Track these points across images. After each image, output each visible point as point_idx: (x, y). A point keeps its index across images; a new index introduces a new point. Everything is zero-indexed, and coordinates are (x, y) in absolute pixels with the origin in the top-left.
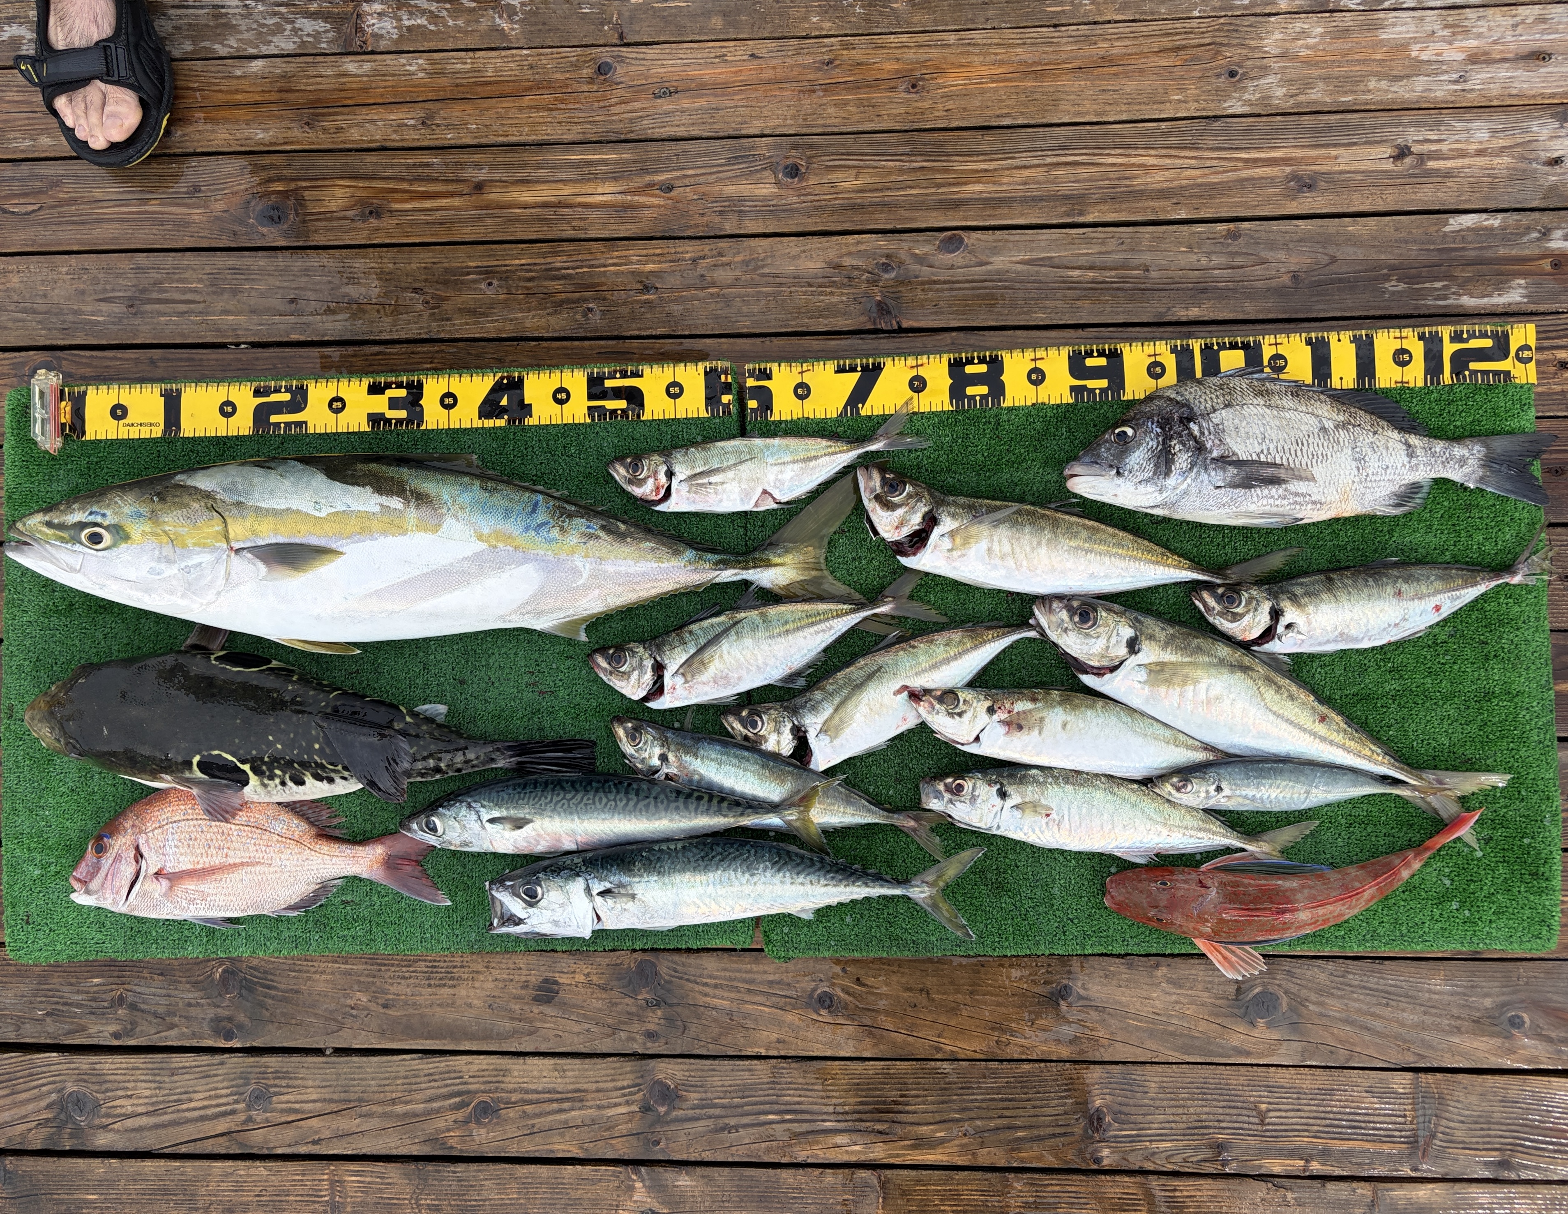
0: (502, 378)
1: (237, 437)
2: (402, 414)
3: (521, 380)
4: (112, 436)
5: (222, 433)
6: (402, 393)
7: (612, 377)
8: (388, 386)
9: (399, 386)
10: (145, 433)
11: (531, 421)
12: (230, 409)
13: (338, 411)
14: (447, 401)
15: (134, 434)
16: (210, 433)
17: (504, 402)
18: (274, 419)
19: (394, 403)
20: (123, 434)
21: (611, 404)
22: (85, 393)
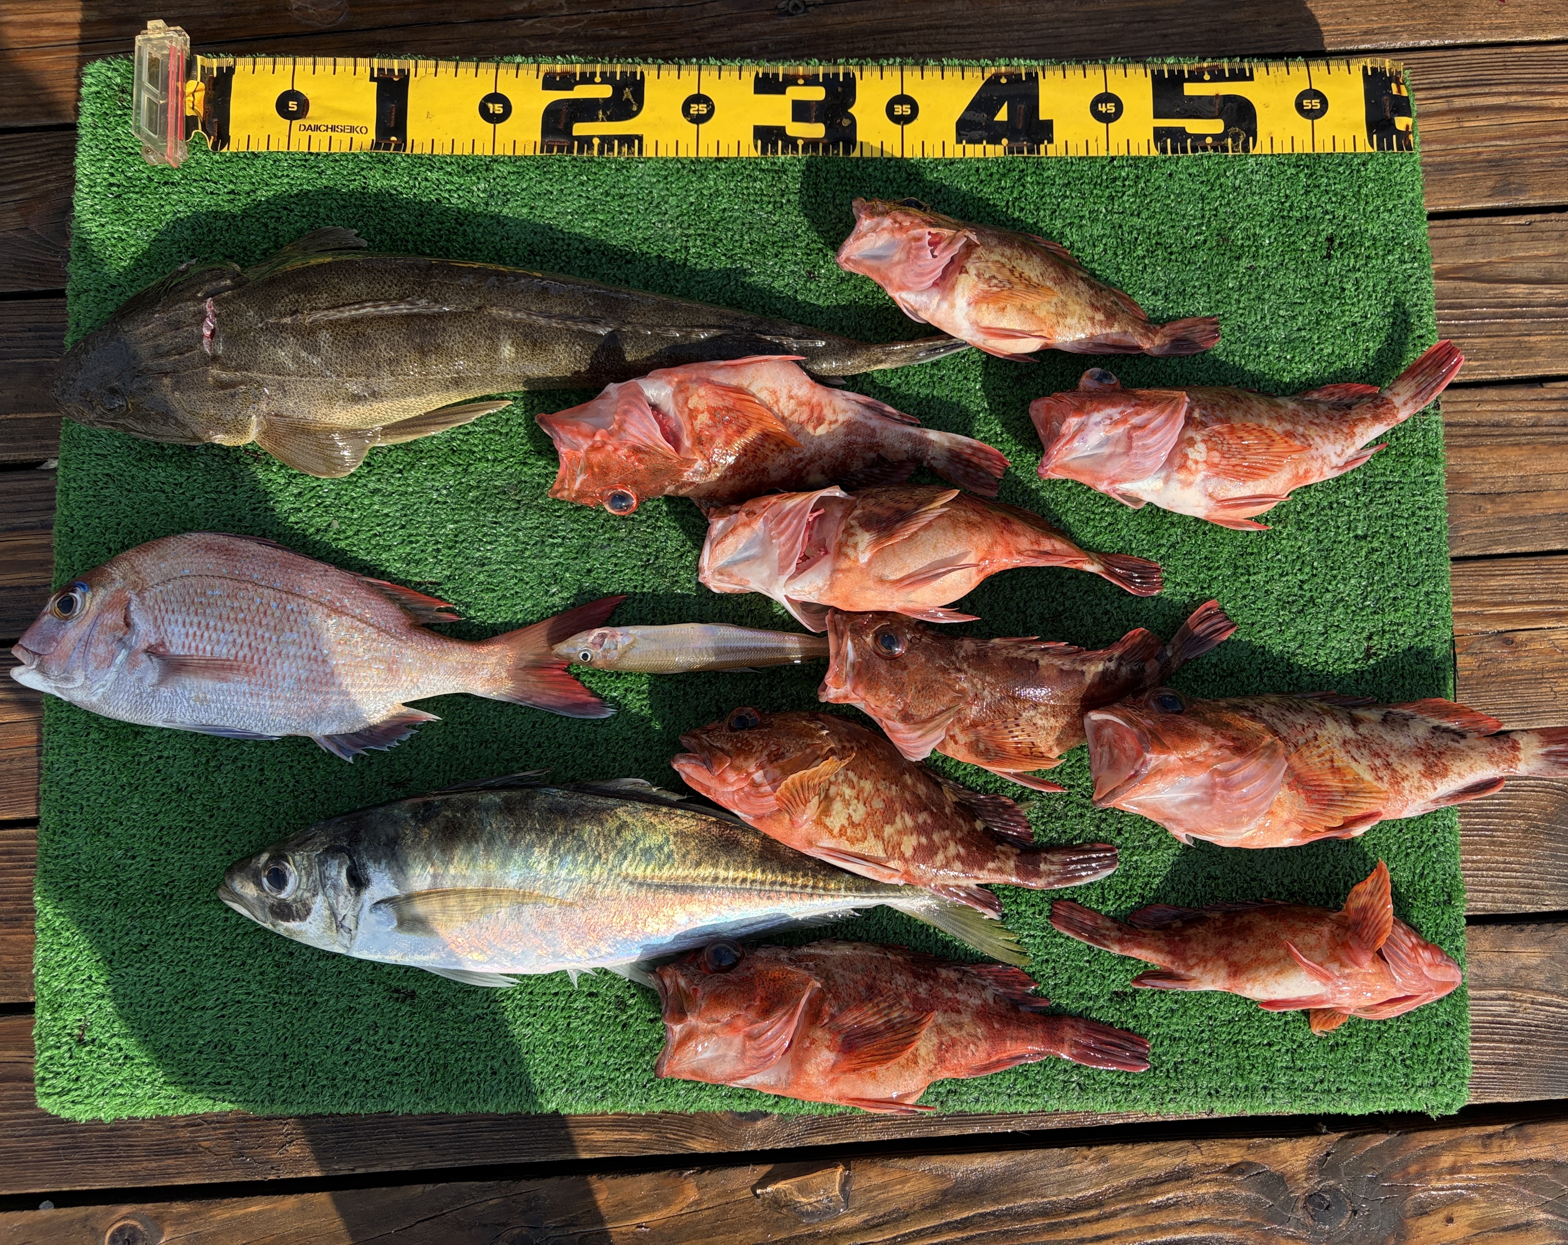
0: (997, 76)
1: (514, 160)
2: (817, 130)
3: (1033, 79)
4: (279, 145)
5: (484, 150)
6: (817, 94)
7: (1196, 77)
8: (791, 80)
9: (811, 81)
10: (341, 143)
11: (1050, 150)
12: (498, 109)
13: (699, 120)
14: (898, 110)
15: (320, 143)
16: (463, 149)
17: (1002, 115)
18: (580, 129)
19: (801, 111)
20: (300, 142)
21: (1193, 126)
22: (231, 70)
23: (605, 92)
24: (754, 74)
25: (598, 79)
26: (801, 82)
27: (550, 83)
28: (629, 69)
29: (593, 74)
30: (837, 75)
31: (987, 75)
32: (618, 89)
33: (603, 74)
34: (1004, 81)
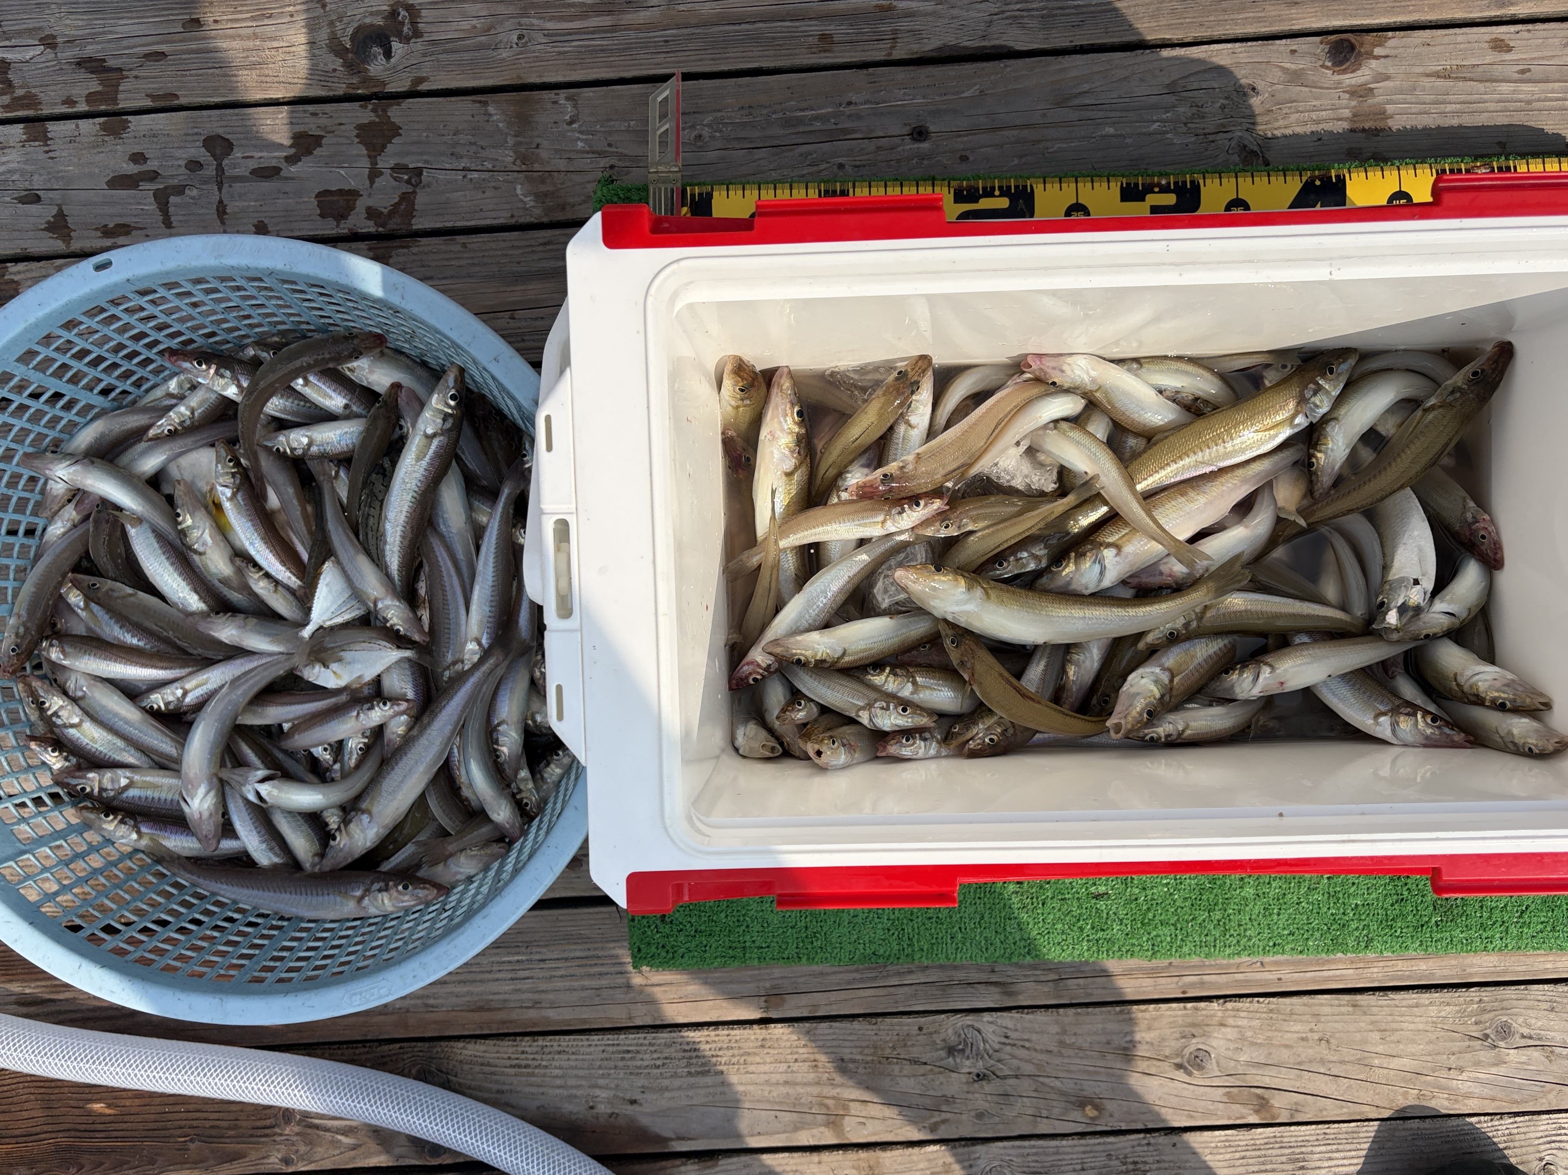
0: (1313, 179)
3: (1341, 180)
8: (1149, 189)
22: (710, 196)
23: (1003, 203)
24: (1119, 184)
25: (997, 193)
26: (1156, 190)
27: (959, 198)
28: (1021, 183)
29: (993, 189)
30: (1185, 182)
31: (1304, 179)
32: (1013, 198)
33: (1000, 188)
34: (1318, 183)
